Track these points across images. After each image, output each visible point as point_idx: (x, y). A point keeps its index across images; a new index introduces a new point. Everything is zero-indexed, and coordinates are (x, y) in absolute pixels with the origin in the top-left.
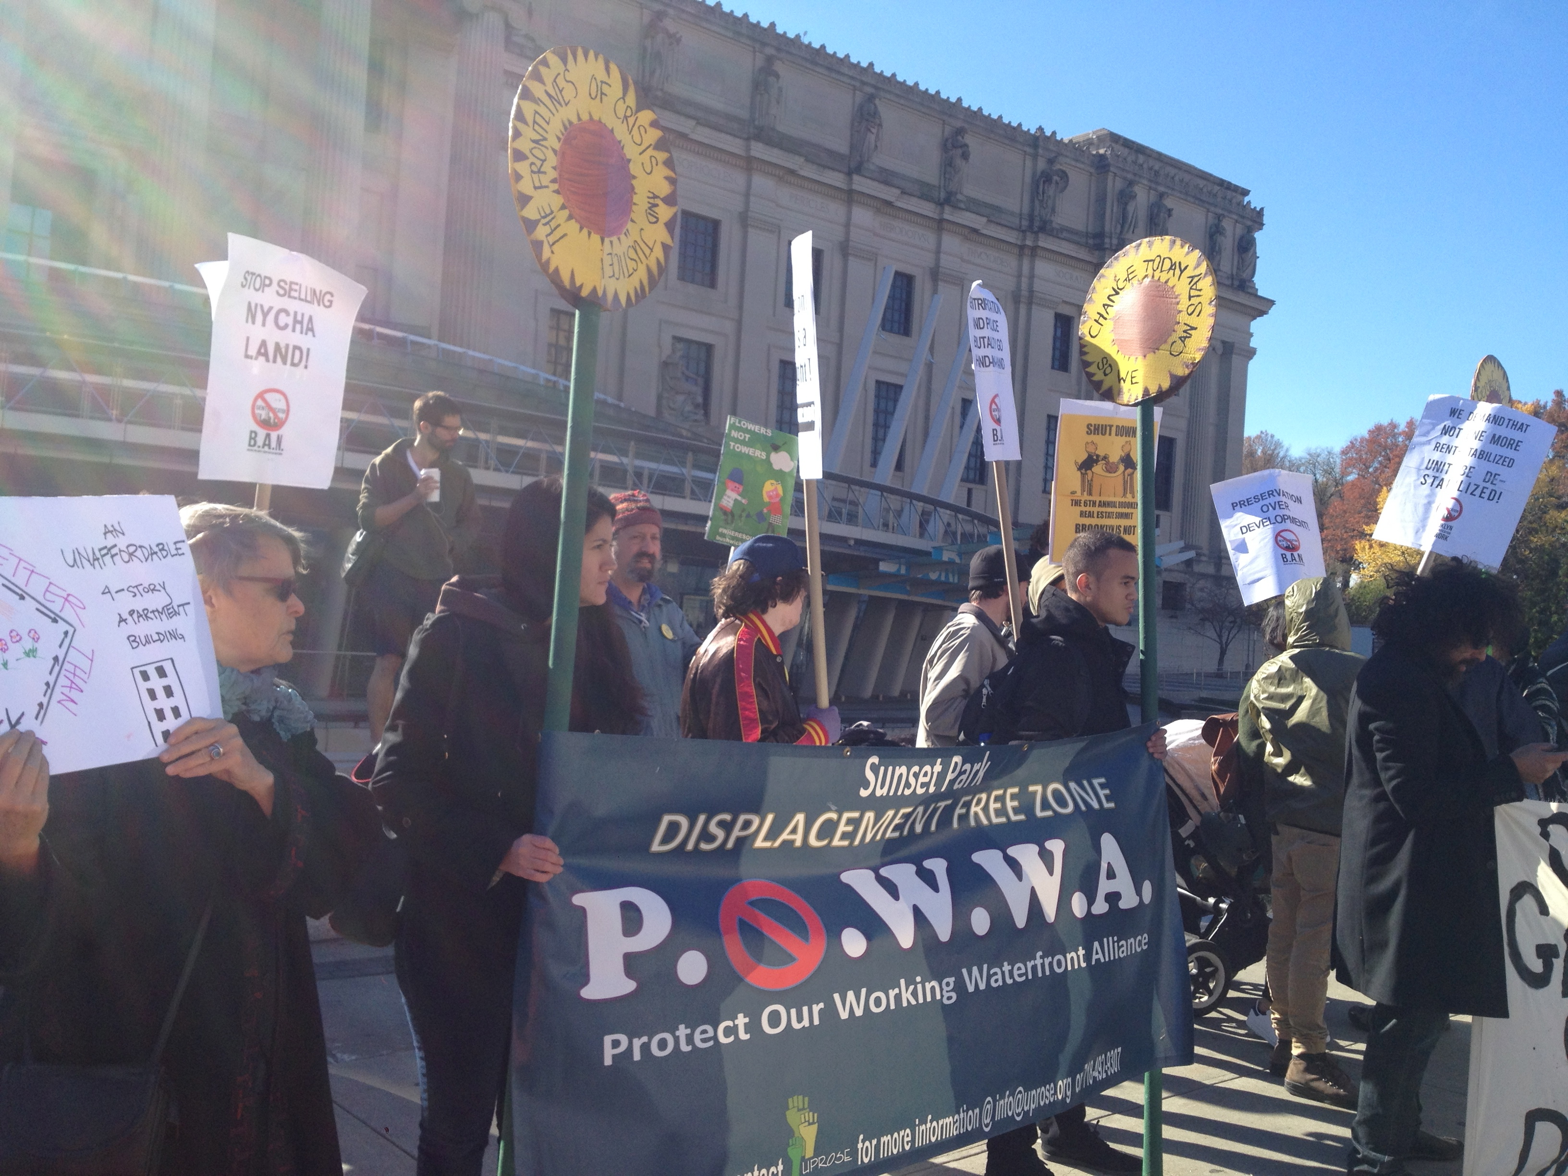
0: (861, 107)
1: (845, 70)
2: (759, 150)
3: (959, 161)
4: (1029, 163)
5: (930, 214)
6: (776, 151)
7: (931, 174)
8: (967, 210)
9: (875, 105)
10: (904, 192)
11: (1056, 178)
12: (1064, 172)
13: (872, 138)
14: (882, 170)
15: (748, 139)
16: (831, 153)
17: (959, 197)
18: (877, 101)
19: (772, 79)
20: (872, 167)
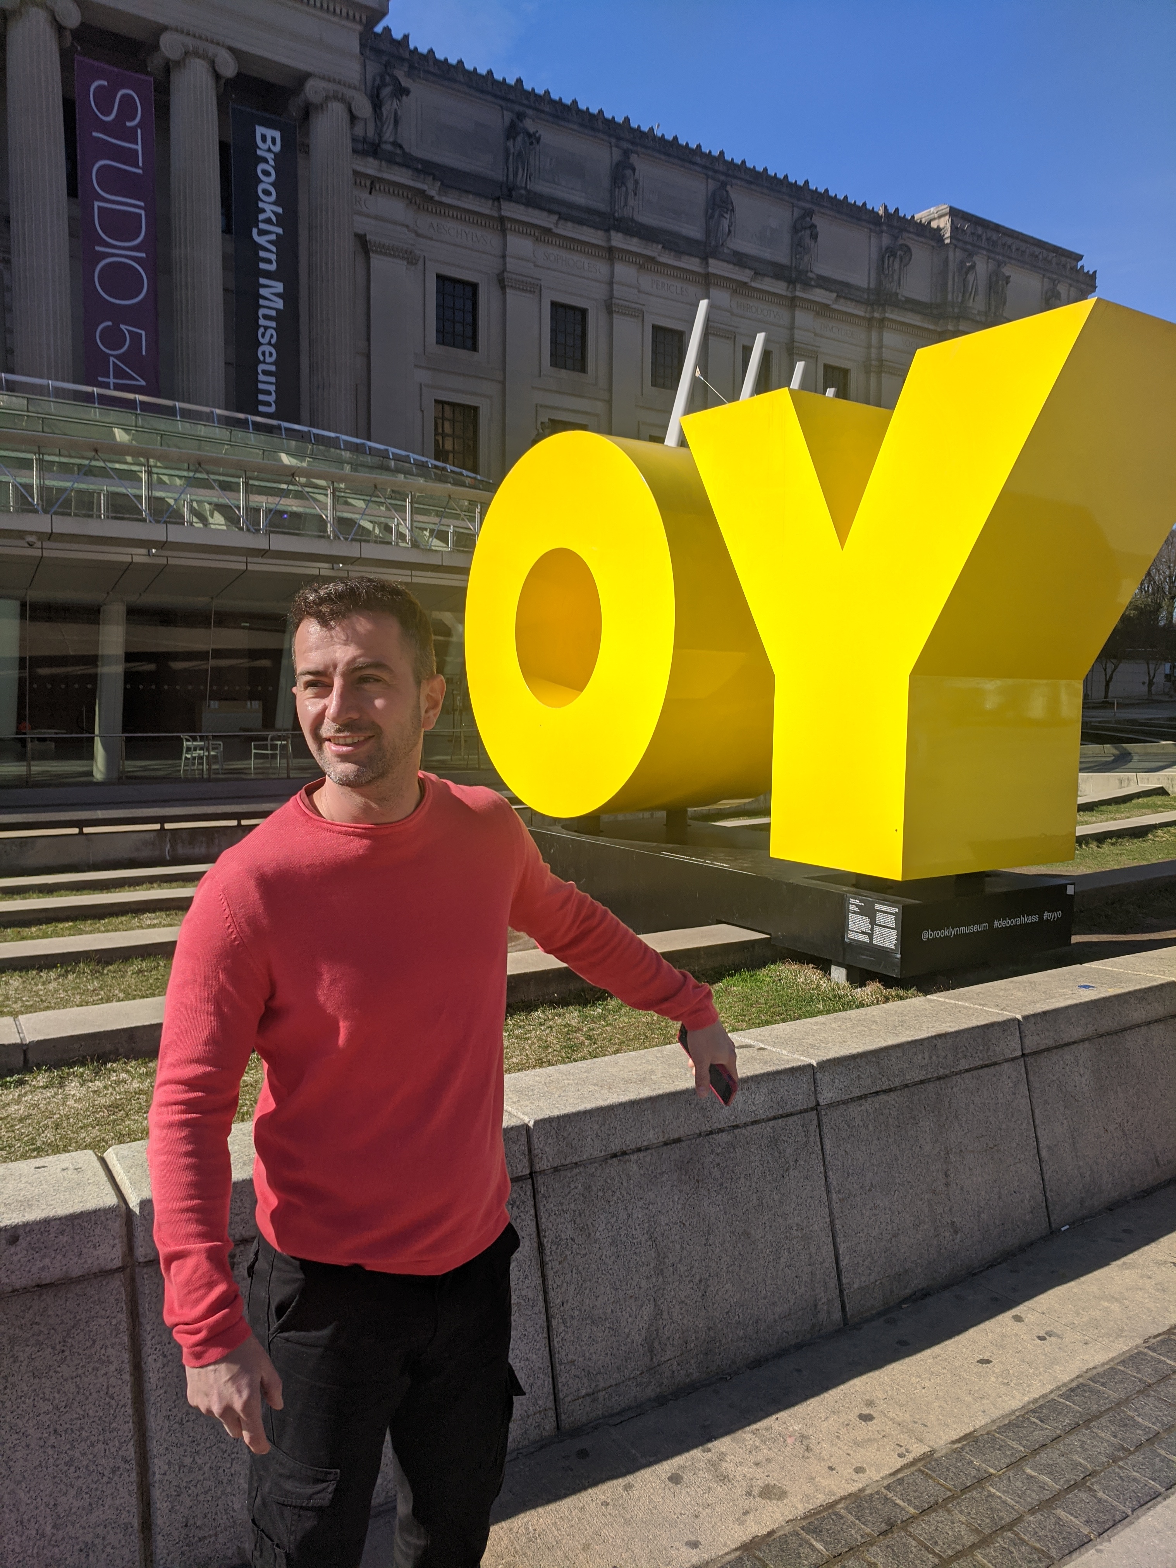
0: (714, 194)
1: (698, 160)
2: (618, 240)
3: (807, 241)
4: (874, 240)
5: (784, 293)
6: (635, 240)
7: (782, 256)
8: (816, 287)
9: (727, 192)
10: (757, 274)
11: (899, 253)
12: (907, 246)
13: (725, 223)
14: (736, 253)
15: (607, 231)
16: (688, 240)
17: (810, 275)
18: (729, 188)
19: (628, 172)
20: (726, 250)
